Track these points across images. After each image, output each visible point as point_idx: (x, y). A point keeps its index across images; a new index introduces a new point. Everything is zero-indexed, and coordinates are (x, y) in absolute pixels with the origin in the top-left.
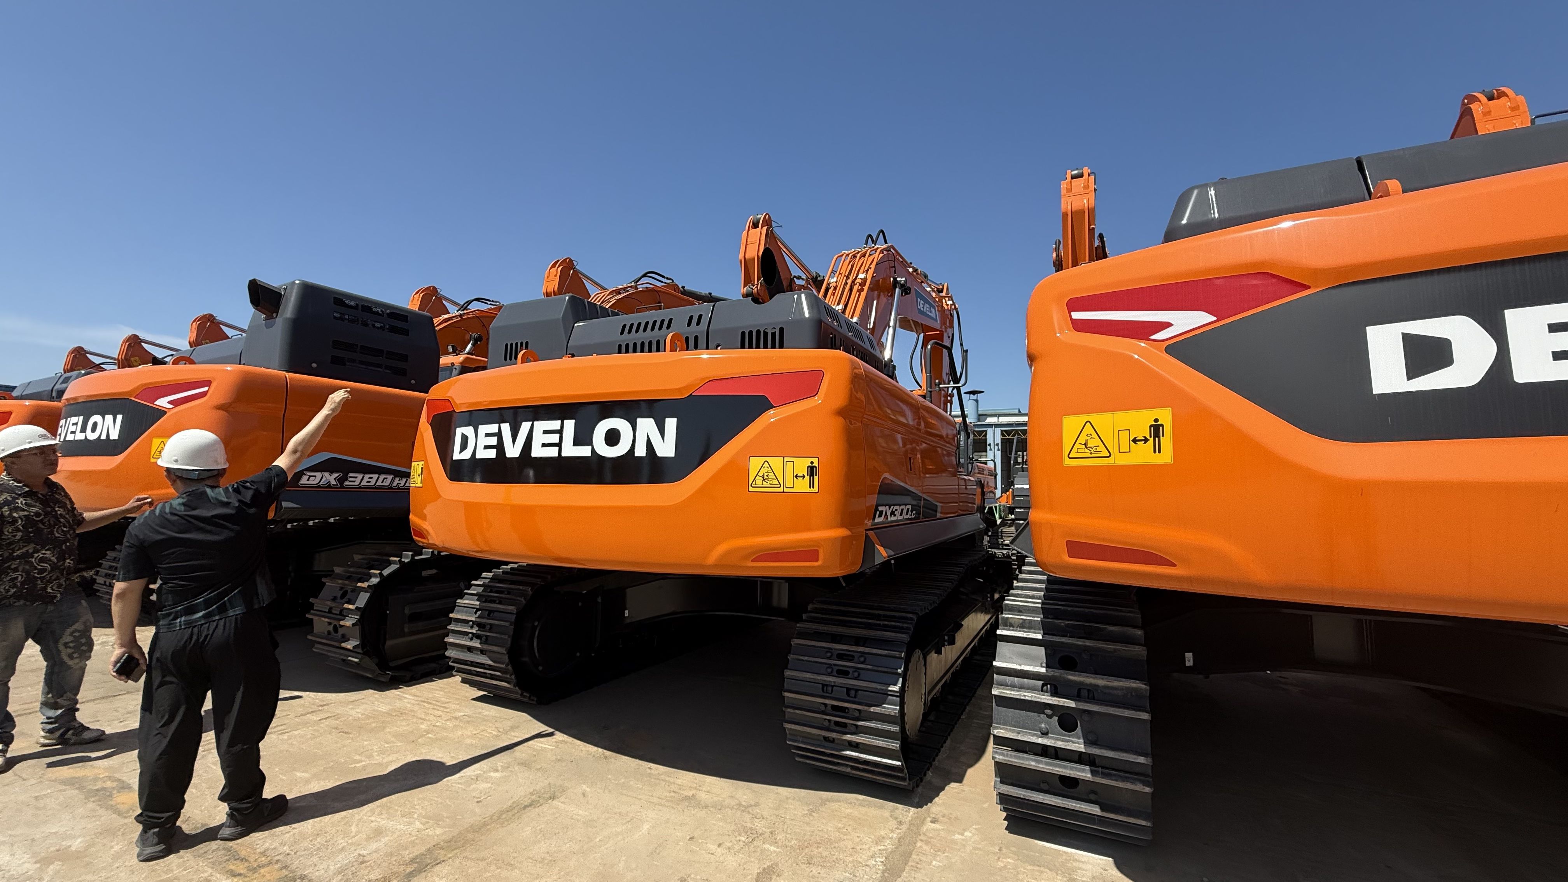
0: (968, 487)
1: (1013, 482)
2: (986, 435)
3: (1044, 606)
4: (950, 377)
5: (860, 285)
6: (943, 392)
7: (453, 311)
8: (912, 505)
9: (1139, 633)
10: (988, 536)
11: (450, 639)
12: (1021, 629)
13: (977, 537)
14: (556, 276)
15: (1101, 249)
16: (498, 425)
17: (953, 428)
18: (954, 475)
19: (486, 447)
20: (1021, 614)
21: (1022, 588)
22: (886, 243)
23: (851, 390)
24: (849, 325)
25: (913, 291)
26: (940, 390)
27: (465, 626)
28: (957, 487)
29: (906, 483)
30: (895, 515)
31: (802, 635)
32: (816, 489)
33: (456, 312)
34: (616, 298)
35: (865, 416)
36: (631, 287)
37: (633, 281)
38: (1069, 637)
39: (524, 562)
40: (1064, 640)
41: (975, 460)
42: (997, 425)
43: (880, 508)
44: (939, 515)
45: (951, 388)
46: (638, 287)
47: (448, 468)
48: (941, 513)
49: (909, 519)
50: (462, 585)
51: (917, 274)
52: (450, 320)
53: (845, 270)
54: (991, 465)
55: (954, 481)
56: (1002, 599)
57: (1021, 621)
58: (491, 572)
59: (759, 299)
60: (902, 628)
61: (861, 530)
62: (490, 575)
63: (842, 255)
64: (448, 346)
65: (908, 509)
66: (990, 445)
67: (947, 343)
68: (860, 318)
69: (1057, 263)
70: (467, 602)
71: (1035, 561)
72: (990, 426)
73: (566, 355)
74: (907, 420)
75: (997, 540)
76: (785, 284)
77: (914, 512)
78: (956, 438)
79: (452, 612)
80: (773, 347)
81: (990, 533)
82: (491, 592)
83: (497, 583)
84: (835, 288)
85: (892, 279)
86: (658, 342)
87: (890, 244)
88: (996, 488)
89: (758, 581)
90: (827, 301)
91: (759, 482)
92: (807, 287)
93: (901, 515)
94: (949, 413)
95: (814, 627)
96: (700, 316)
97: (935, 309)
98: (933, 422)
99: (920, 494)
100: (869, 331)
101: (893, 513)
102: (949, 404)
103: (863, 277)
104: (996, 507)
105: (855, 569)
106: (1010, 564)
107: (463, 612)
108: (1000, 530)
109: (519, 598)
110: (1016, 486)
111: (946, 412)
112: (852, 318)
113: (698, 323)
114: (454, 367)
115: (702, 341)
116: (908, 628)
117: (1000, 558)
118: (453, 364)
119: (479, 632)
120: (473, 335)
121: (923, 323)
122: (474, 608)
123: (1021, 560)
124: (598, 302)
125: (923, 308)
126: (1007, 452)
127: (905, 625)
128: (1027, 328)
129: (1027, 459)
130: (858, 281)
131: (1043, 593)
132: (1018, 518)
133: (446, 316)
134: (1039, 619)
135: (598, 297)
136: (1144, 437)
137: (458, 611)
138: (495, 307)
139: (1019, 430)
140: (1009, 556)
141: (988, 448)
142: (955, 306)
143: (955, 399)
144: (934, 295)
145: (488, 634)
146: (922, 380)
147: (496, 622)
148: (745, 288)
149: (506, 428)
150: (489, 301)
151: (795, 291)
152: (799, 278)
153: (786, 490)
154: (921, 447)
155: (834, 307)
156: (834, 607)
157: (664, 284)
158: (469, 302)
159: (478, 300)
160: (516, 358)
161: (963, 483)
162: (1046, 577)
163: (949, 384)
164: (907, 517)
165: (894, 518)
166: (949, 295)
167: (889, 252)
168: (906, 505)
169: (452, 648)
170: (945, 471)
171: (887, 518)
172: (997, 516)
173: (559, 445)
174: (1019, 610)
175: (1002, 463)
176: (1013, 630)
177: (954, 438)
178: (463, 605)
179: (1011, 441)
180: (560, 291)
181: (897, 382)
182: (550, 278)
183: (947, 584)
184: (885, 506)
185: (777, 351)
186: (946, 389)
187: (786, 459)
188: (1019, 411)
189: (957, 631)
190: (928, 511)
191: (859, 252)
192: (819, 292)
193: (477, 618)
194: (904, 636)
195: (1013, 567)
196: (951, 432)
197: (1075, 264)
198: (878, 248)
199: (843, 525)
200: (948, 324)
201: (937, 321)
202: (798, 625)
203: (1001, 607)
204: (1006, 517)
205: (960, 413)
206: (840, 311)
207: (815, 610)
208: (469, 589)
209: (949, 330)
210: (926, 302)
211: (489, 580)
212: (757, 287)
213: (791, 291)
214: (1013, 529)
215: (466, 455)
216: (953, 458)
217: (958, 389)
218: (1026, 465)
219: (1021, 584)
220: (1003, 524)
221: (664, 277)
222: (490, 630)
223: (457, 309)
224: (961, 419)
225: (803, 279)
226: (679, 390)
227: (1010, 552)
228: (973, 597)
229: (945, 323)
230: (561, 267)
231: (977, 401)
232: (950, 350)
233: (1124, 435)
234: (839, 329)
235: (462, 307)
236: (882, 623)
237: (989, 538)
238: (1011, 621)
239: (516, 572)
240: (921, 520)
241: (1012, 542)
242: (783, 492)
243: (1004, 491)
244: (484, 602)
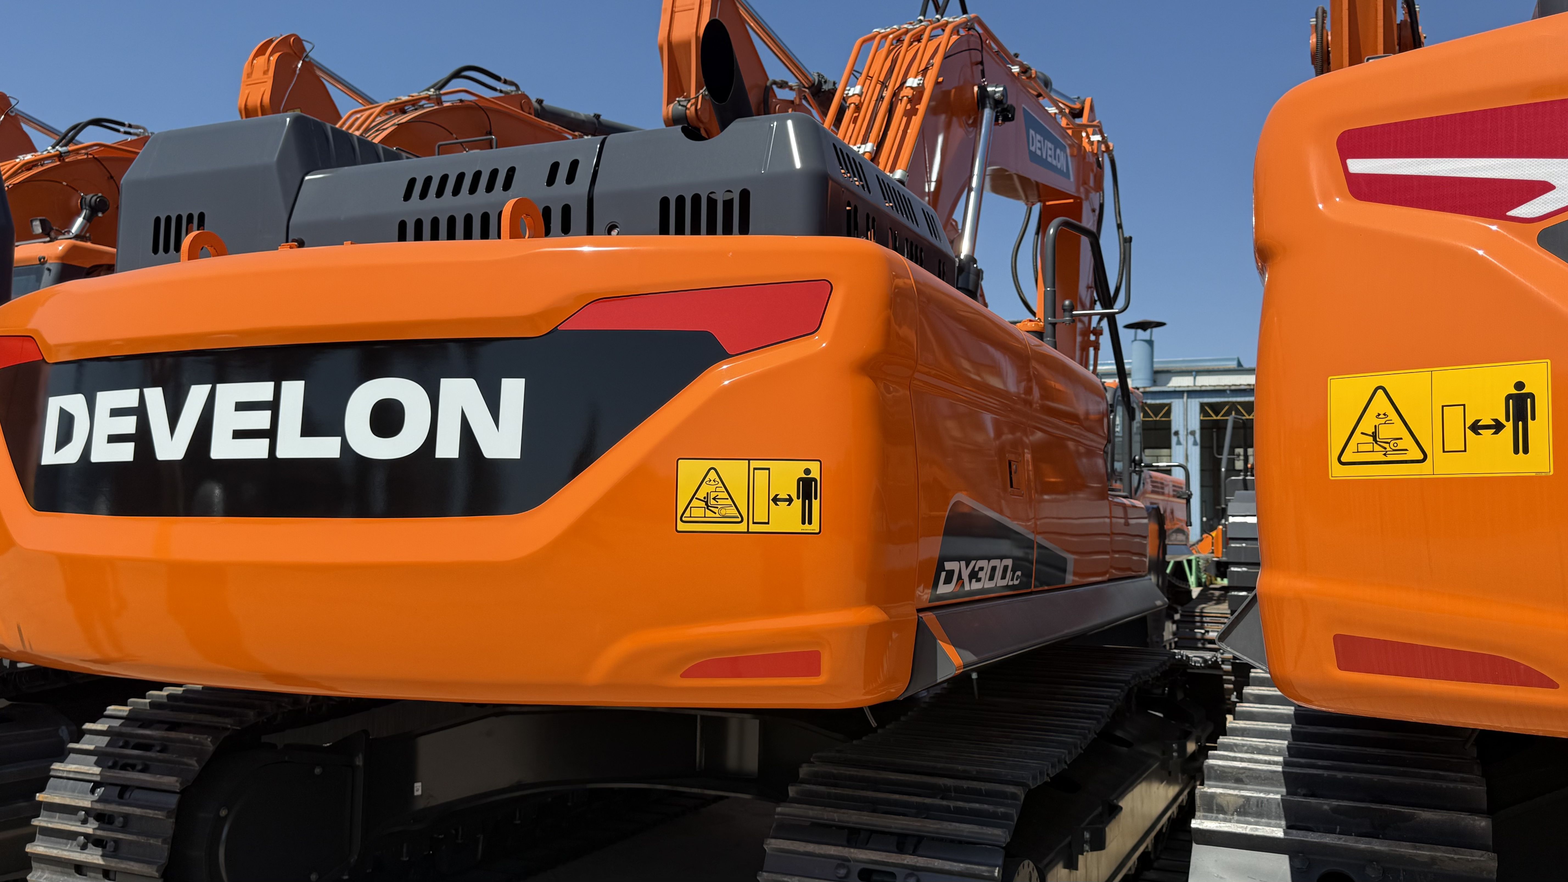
0: (1132, 522)
1: (1224, 511)
2: (1168, 413)
3: (1288, 770)
4: (1095, 294)
5: (910, 101)
6: (1079, 325)
7: (45, 146)
8: (1015, 559)
9: (1483, 824)
10: (1174, 622)
11: (37, 848)
12: (1242, 818)
13: (1150, 624)
14: (265, 72)
15: (1409, 31)
16: (137, 391)
17: (1099, 399)
18: (1103, 494)
19: (113, 439)
20: (1240, 786)
21: (1243, 732)
22: (965, 11)
23: (888, 322)
24: (887, 188)
25: (1019, 115)
26: (1074, 321)
27: (71, 820)
28: (1107, 520)
29: (1001, 512)
30: (979, 580)
31: (788, 830)
32: (815, 527)
33: (50, 148)
34: (396, 121)
35: (917, 375)
36: (428, 98)
37: (433, 87)
38: (1339, 834)
39: (196, 684)
40: (1328, 839)
41: (1146, 466)
42: (1192, 393)
43: (948, 566)
44: (1070, 579)
45: (1098, 317)
46: (444, 98)
47: (31, 481)
48: (1075, 574)
49: (1007, 587)
50: (64, 732)
51: (1030, 77)
52: (36, 165)
53: (878, 66)
54: (1178, 475)
55: (1103, 508)
56: (1202, 753)
57: (1241, 801)
58: (126, 705)
59: (699, 130)
60: (994, 815)
61: (908, 611)
62: (123, 710)
63: (873, 38)
64: (32, 221)
65: (1006, 568)
66: (1177, 433)
67: (1088, 221)
68: (910, 170)
69: (1319, 56)
70: (73, 767)
71: (1268, 675)
72: (1178, 393)
73: (287, 242)
74: (1005, 383)
75: (1192, 630)
76: (753, 98)
77: (1019, 573)
78: (1106, 421)
79: (42, 790)
80: (728, 231)
81: (1177, 617)
82: (126, 746)
83: (140, 727)
84: (858, 108)
85: (976, 89)
86: (485, 217)
87: (972, 15)
88: (1189, 523)
89: (696, 716)
90: (840, 136)
91: (698, 512)
92: (801, 105)
93: (991, 578)
94: (1091, 368)
95: (811, 813)
96: (574, 164)
97: (1065, 152)
98: (1058, 386)
99: (1031, 536)
100: (927, 198)
101: (974, 576)
102: (1092, 350)
103: (915, 85)
104: (1189, 562)
105: (895, 691)
106: (1219, 681)
107: (65, 789)
108: (1197, 610)
109: (185, 760)
110: (1231, 519)
111: (1086, 366)
112: (892, 170)
113: (570, 179)
114: (47, 266)
115: (579, 217)
116: (1006, 816)
117: (1198, 668)
118: (42, 261)
119: (99, 833)
120: (88, 197)
121: (1039, 180)
122: (89, 781)
123: (1242, 672)
124: (358, 129)
125: (1040, 149)
126: (1212, 448)
127: (1002, 810)
128: (1256, 191)
129: (1253, 465)
130: (906, 93)
131: (1286, 742)
132: (1235, 584)
133: (29, 157)
134: (1278, 797)
135: (357, 119)
136: (1494, 420)
137: (56, 789)
138: (135, 138)
139: (1240, 403)
140: (1216, 665)
141: (1174, 439)
142: (1107, 147)
143: (1105, 340)
144: (1063, 122)
145: (120, 836)
146: (1037, 300)
147: (138, 811)
148: (671, 106)
149: (155, 397)
150: (123, 124)
151: (775, 113)
152: (783, 85)
153: (753, 528)
154: (1031, 438)
155: (855, 148)
156: (853, 772)
157: (498, 94)
158: (78, 128)
159: (97, 122)
160: (178, 248)
161: (1119, 512)
162: (1293, 708)
163: (1092, 308)
164: (1004, 583)
165: (976, 586)
166: (1095, 123)
167: (972, 32)
168: (1001, 558)
169: (42, 865)
170: (1083, 487)
171: (963, 585)
172: (1192, 580)
173: (271, 434)
174: (1238, 778)
175: (1203, 470)
176: (1225, 820)
177: (1101, 421)
178: (65, 775)
179: (1220, 427)
180: (275, 105)
181: (986, 305)
182: (254, 76)
183: (1087, 723)
184: (959, 559)
185: (736, 240)
186: (1086, 319)
187: (754, 464)
188: (1239, 364)
189: (1109, 822)
190: (1048, 569)
191: (907, 31)
192: (824, 114)
193: (96, 801)
194: (998, 832)
195: (1226, 686)
196: (1095, 407)
197: (1356, 58)
198: (947, 23)
199: (871, 600)
200: (1092, 183)
201: (1069, 178)
202: (779, 809)
203: (1200, 770)
204: (1212, 583)
205: (1113, 368)
206: (867, 156)
207: (815, 779)
208: (77, 741)
209: (1095, 197)
210: (1047, 136)
211: (121, 721)
212: (696, 104)
213: (767, 111)
214: (1224, 608)
215: (70, 455)
216: (1100, 462)
217: (1112, 319)
218: (1253, 475)
219: (1241, 724)
220: (1205, 597)
221: (498, 78)
222: (124, 828)
223: (54, 141)
224: (1117, 380)
225: (791, 88)
226: (530, 319)
227: (1219, 655)
228: (1144, 749)
229: (1085, 183)
230: (277, 55)
231: (1150, 343)
232: (1095, 238)
233: (1454, 417)
234: (864, 194)
235: (64, 138)
236: (952, 804)
237: (1175, 627)
238: (1220, 800)
239: (182, 704)
240: (1033, 589)
241: (1223, 637)
242: (748, 532)
243: (1206, 528)
244: (110, 768)
